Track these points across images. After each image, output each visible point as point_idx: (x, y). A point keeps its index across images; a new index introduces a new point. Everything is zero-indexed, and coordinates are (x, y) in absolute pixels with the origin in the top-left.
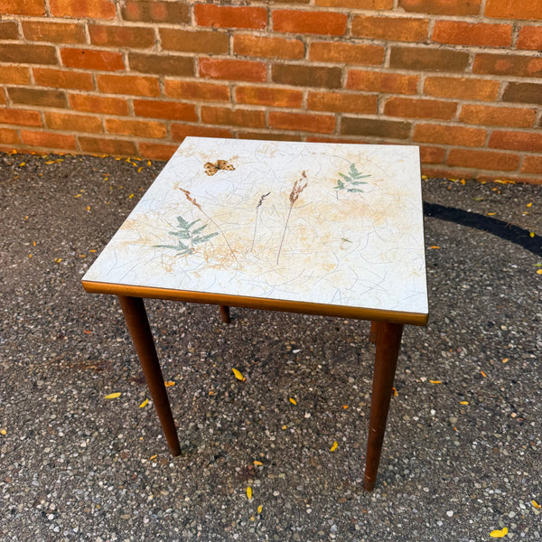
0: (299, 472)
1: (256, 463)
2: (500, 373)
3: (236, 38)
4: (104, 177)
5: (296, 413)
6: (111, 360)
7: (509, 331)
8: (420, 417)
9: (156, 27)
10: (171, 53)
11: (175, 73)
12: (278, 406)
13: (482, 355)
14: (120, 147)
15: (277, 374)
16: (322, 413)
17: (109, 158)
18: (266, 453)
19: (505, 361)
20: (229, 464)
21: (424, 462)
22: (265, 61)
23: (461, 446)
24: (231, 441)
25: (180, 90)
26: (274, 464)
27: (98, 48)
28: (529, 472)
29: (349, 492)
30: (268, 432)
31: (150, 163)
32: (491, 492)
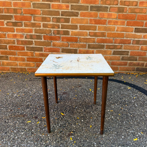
0: (83, 133)
1: (71, 132)
2: (126, 108)
3: (53, 43)
4: (18, 76)
5: (79, 120)
6: (27, 114)
7: (125, 100)
8: (110, 118)
9: (33, 40)
10: (37, 46)
11: (38, 51)
12: (74, 119)
13: (121, 105)
14: (22, 70)
15: (72, 113)
16: (86, 120)
17: (19, 72)
18: (74, 130)
19: (126, 105)
20: (64, 133)
21: (113, 127)
22: (60, 48)
23: (121, 123)
24: (63, 128)
25: (39, 55)
26: (76, 132)
27: (18, 45)
28: (138, 126)
29: (97, 136)
30: (73, 125)
31: (30, 73)
32: (131, 131)
